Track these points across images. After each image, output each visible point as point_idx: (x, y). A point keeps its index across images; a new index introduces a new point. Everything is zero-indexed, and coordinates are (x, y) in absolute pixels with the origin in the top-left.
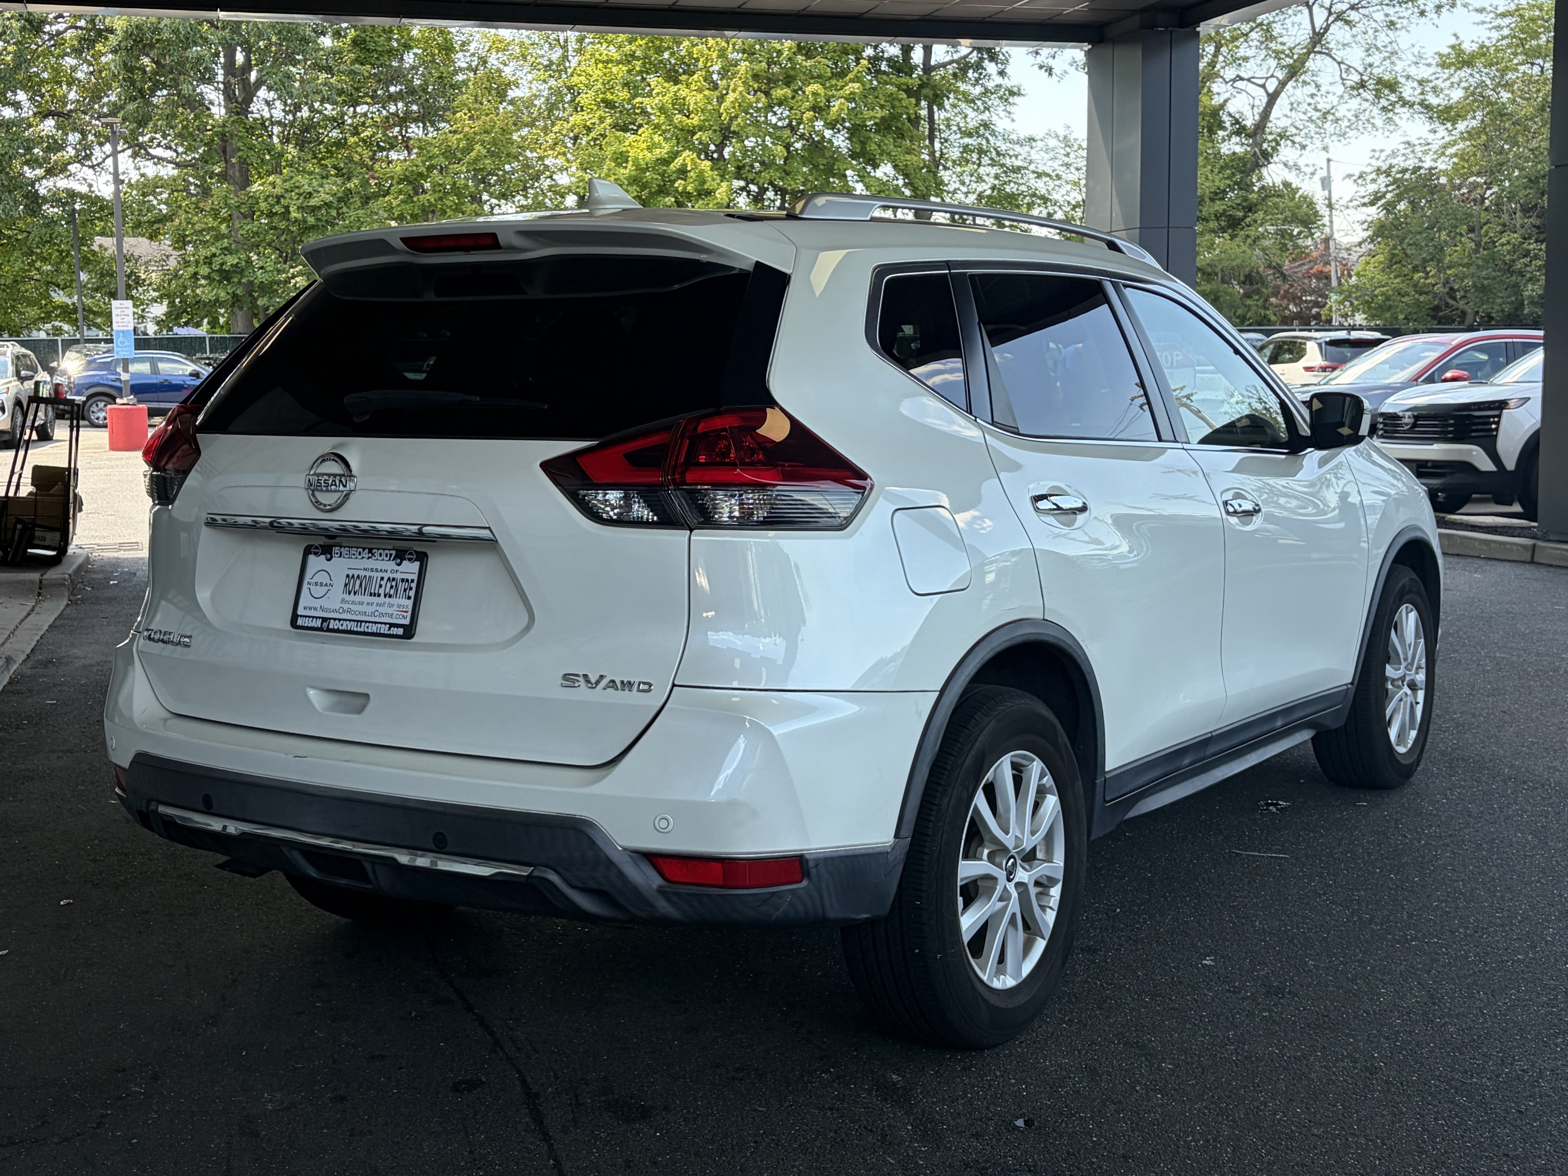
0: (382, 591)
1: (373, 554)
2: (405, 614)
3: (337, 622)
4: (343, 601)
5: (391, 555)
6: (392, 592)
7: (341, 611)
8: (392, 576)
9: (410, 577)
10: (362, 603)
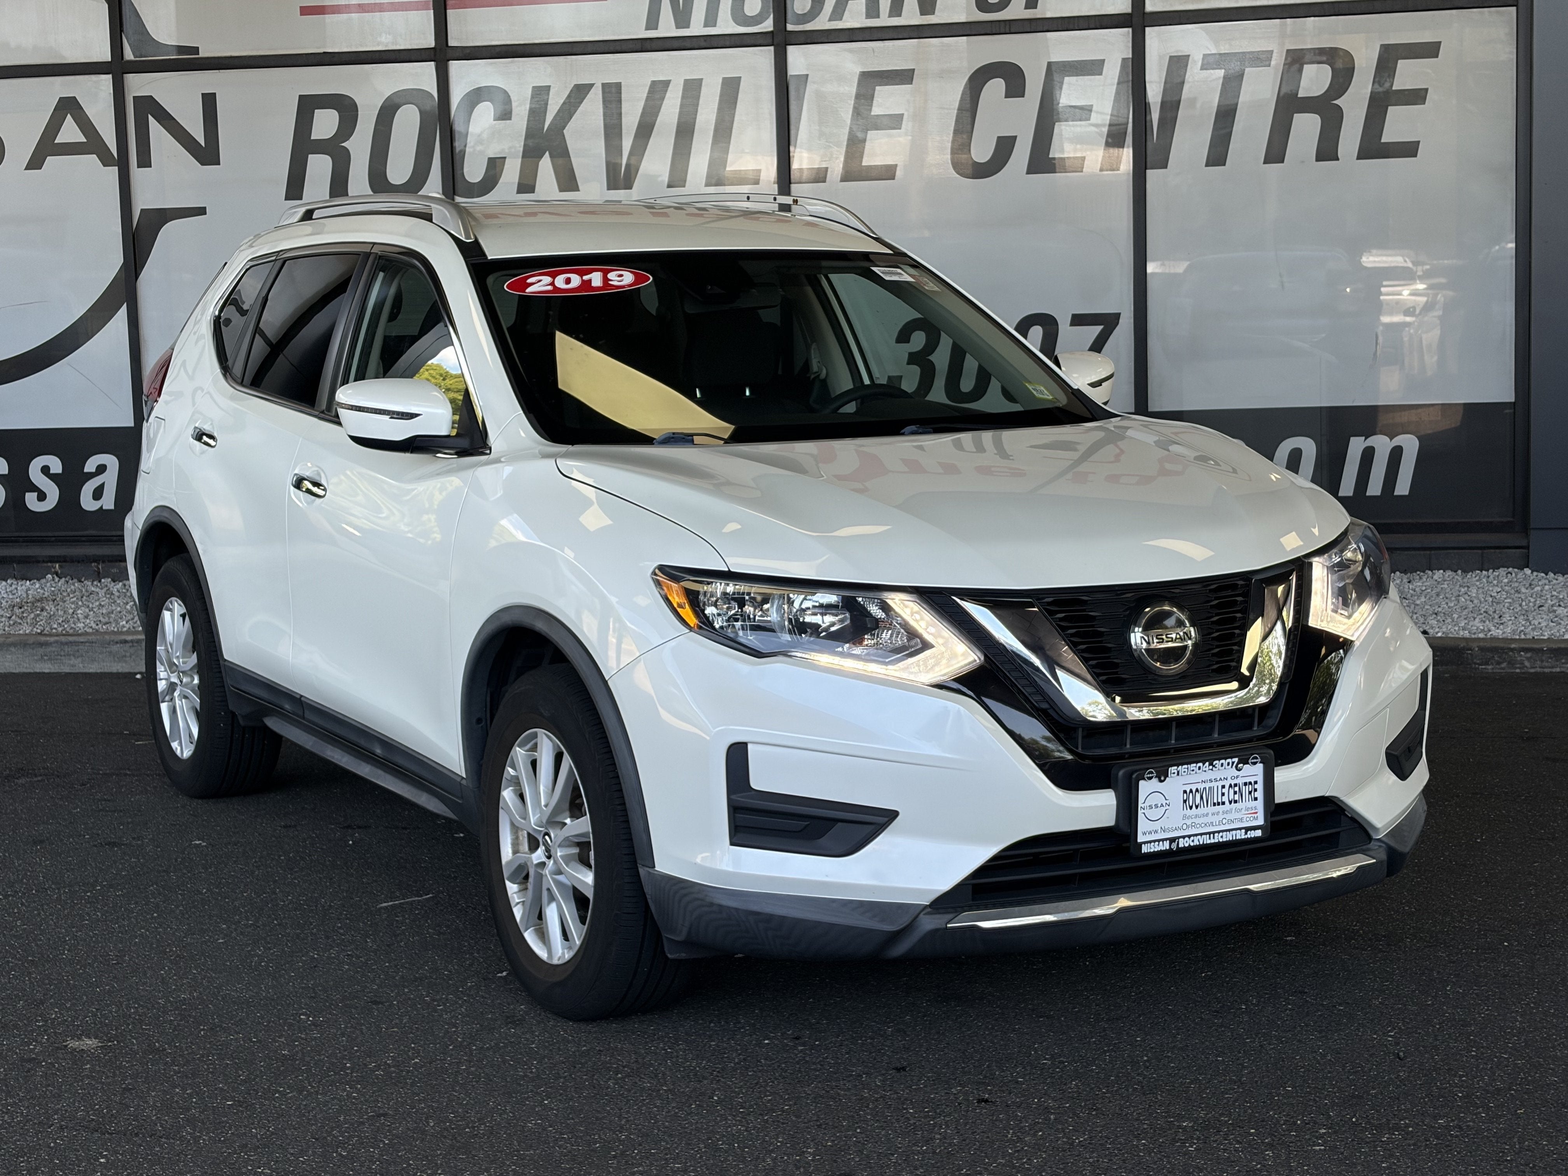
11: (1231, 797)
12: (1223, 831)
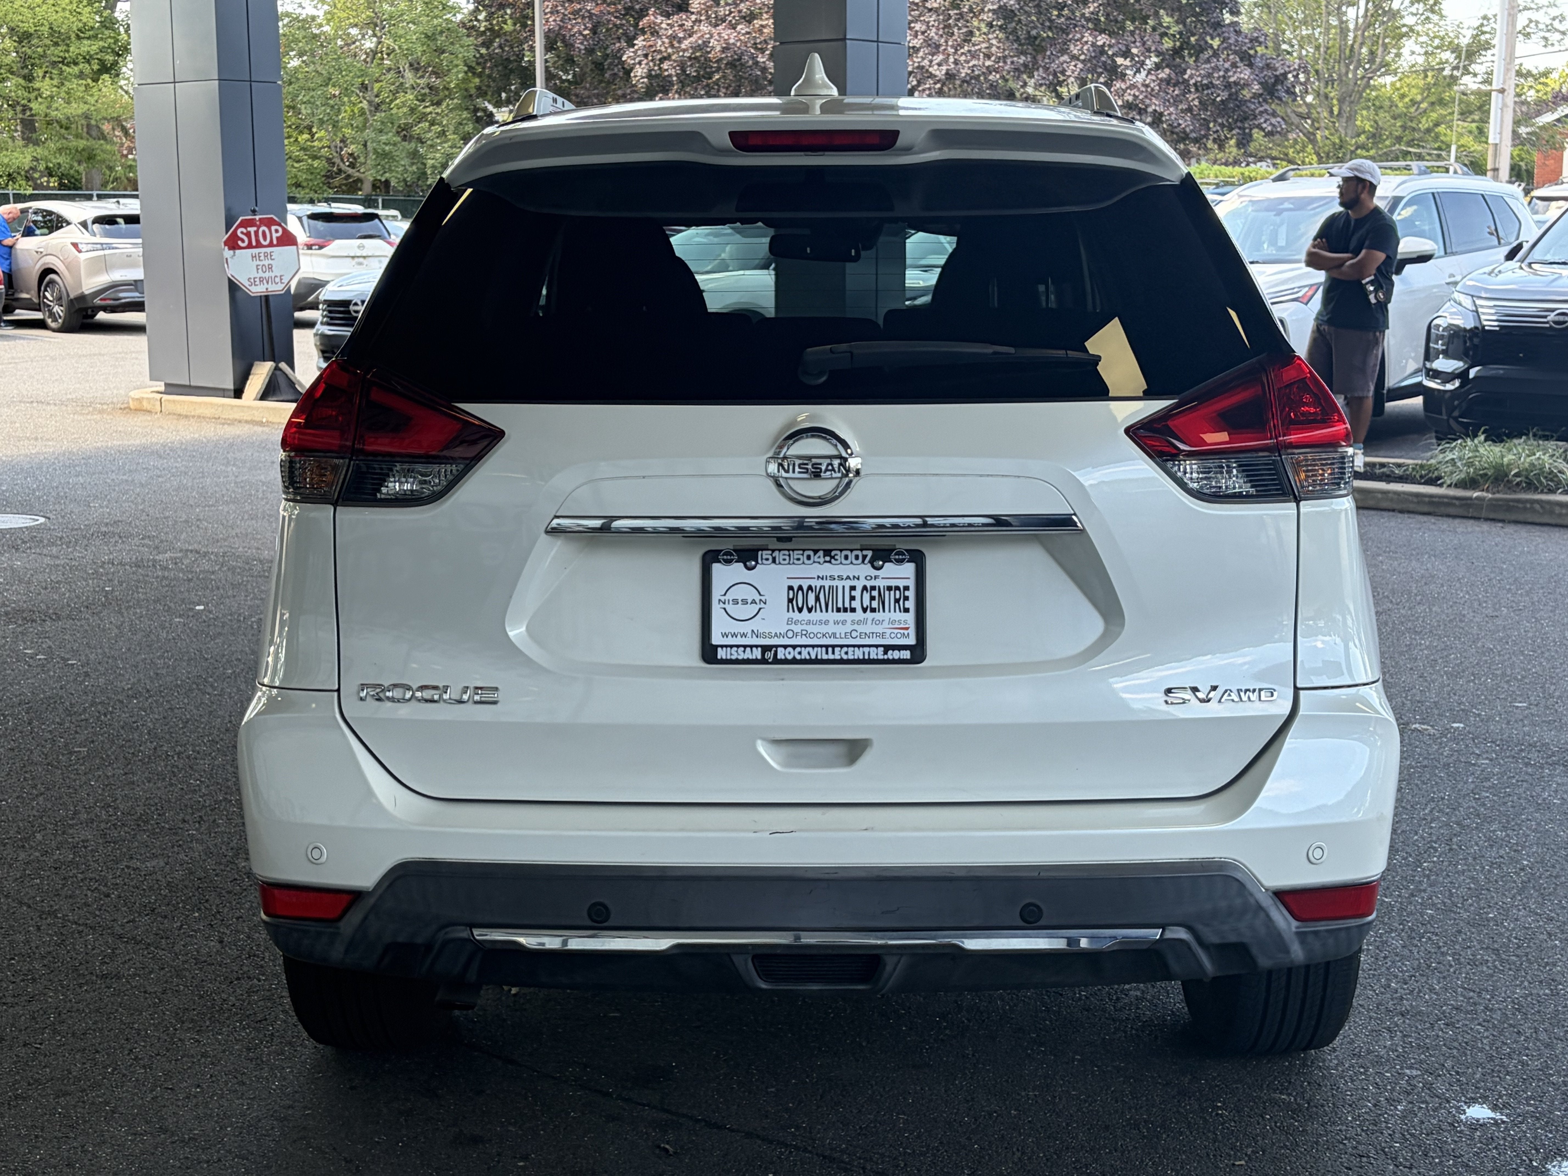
0: (856, 604)
1: (833, 557)
2: (906, 632)
3: (790, 649)
4: (790, 621)
5: (864, 557)
6: (875, 604)
7: (790, 634)
8: (869, 584)
9: (901, 584)
10: (826, 622)
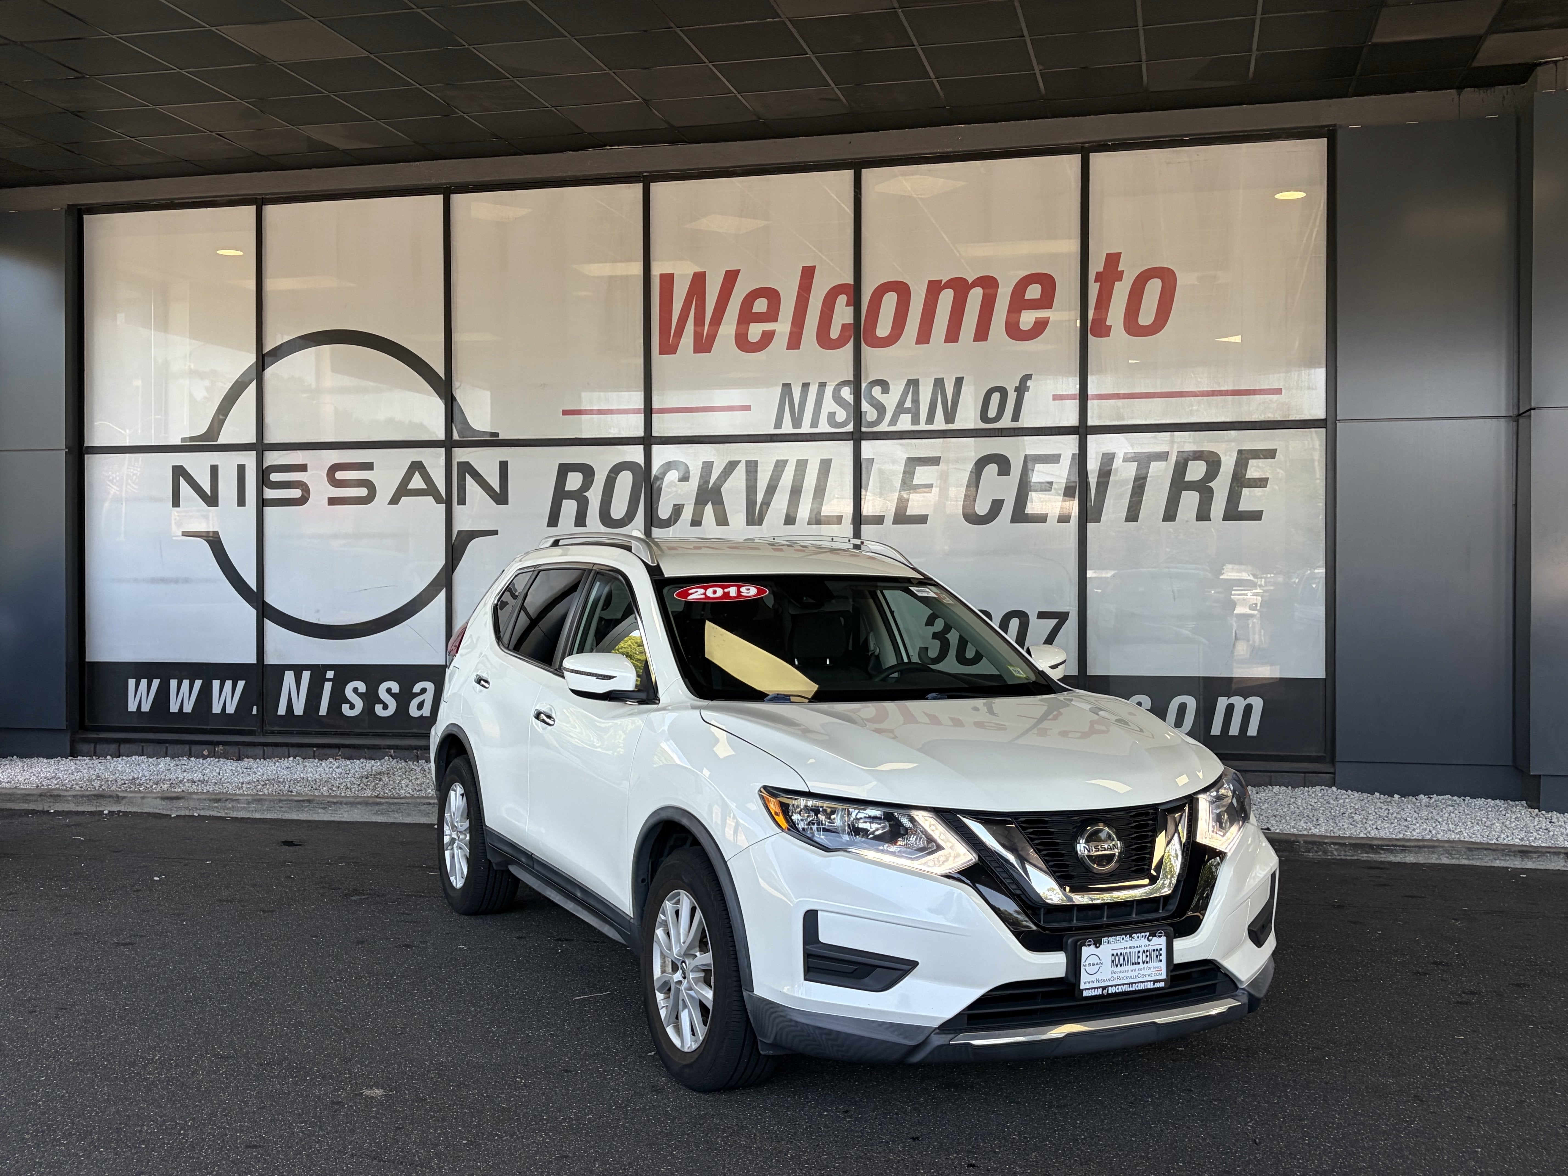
11: (1144, 959)
12: (1138, 983)
